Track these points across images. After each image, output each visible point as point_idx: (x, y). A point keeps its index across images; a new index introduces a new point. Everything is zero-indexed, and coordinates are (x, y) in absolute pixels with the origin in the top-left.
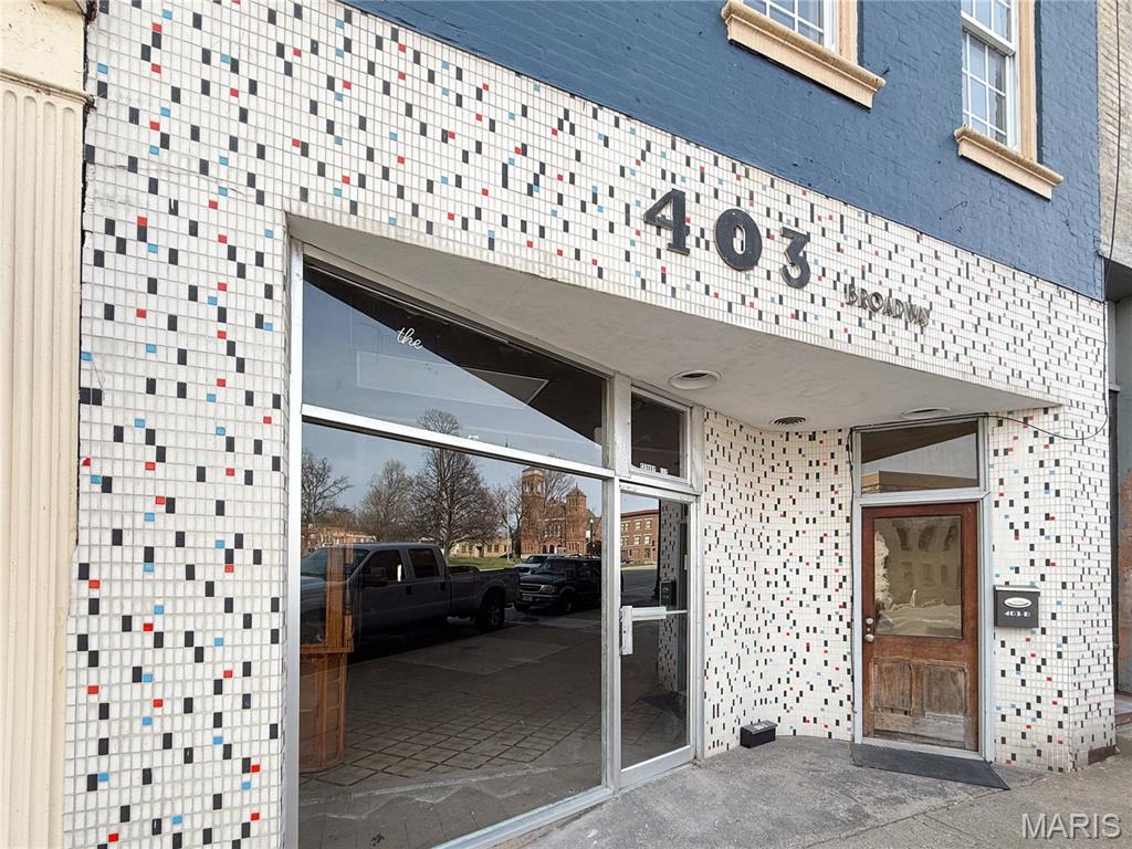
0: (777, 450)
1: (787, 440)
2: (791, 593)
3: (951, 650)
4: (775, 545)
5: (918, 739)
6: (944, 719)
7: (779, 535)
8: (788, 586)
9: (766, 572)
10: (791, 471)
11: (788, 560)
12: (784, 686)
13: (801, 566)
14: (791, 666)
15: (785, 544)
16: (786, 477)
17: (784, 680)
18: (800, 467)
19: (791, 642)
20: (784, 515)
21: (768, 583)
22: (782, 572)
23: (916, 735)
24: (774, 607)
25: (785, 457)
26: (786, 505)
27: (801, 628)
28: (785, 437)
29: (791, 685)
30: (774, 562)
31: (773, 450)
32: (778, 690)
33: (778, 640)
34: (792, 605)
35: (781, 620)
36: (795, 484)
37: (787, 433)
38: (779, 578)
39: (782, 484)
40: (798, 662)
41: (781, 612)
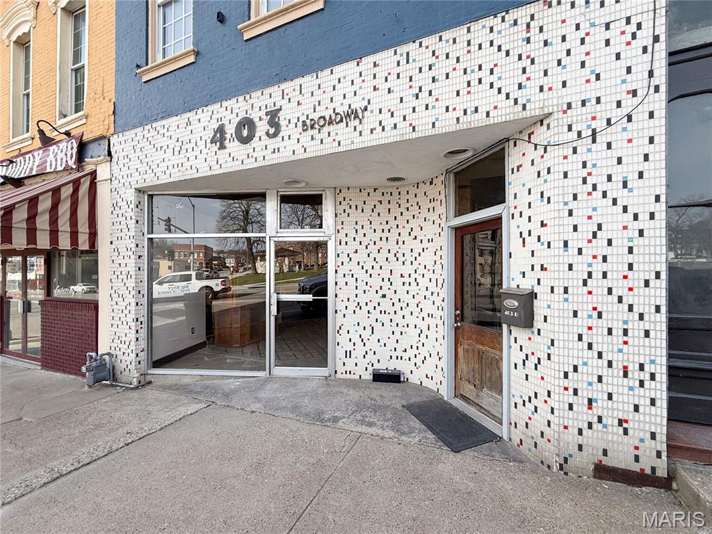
0: (411, 196)
1: (418, 188)
2: (419, 290)
3: (495, 340)
4: (409, 258)
5: (479, 408)
6: (492, 397)
7: (412, 251)
8: (418, 285)
9: (402, 276)
10: (420, 209)
11: (418, 268)
12: (414, 351)
13: (425, 272)
14: (419, 339)
15: (416, 258)
16: (416, 213)
17: (415, 347)
18: (425, 204)
19: (419, 322)
20: (416, 238)
21: (404, 283)
22: (414, 276)
23: (478, 405)
24: (408, 298)
25: (416, 200)
26: (416, 232)
27: (424, 314)
28: (416, 186)
29: (419, 351)
30: (408, 269)
31: (408, 197)
32: (411, 353)
33: (411, 320)
34: (420, 298)
35: (412, 307)
36: (422, 216)
37: (418, 183)
38: (412, 280)
39: (414, 218)
40: (423, 336)
41: (413, 303)
